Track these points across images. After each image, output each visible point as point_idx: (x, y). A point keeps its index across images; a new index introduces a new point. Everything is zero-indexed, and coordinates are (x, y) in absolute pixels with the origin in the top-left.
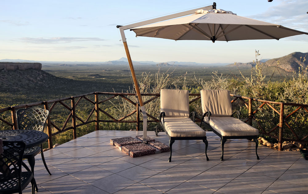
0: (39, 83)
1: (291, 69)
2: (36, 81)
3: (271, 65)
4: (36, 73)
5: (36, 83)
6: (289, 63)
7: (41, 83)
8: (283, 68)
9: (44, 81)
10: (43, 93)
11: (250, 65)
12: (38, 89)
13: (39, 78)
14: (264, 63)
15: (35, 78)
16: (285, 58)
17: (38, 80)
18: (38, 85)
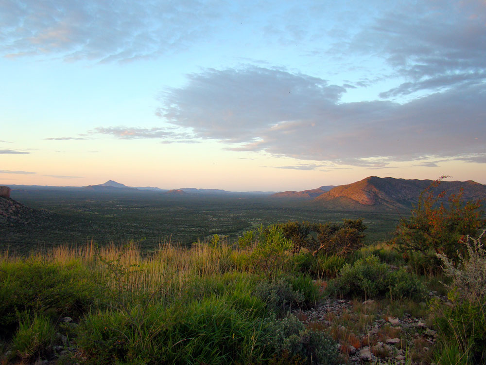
0: (12, 217)
1: (367, 200)
2: (8, 215)
3: (338, 195)
4: (6, 202)
5: (8, 217)
6: (364, 192)
7: (16, 217)
8: (356, 199)
9: (20, 215)
10: (25, 233)
11: (307, 194)
12: (14, 226)
13: (11, 209)
14: (328, 193)
15: (6, 210)
16: (357, 184)
17: (11, 213)
18: (12, 220)
